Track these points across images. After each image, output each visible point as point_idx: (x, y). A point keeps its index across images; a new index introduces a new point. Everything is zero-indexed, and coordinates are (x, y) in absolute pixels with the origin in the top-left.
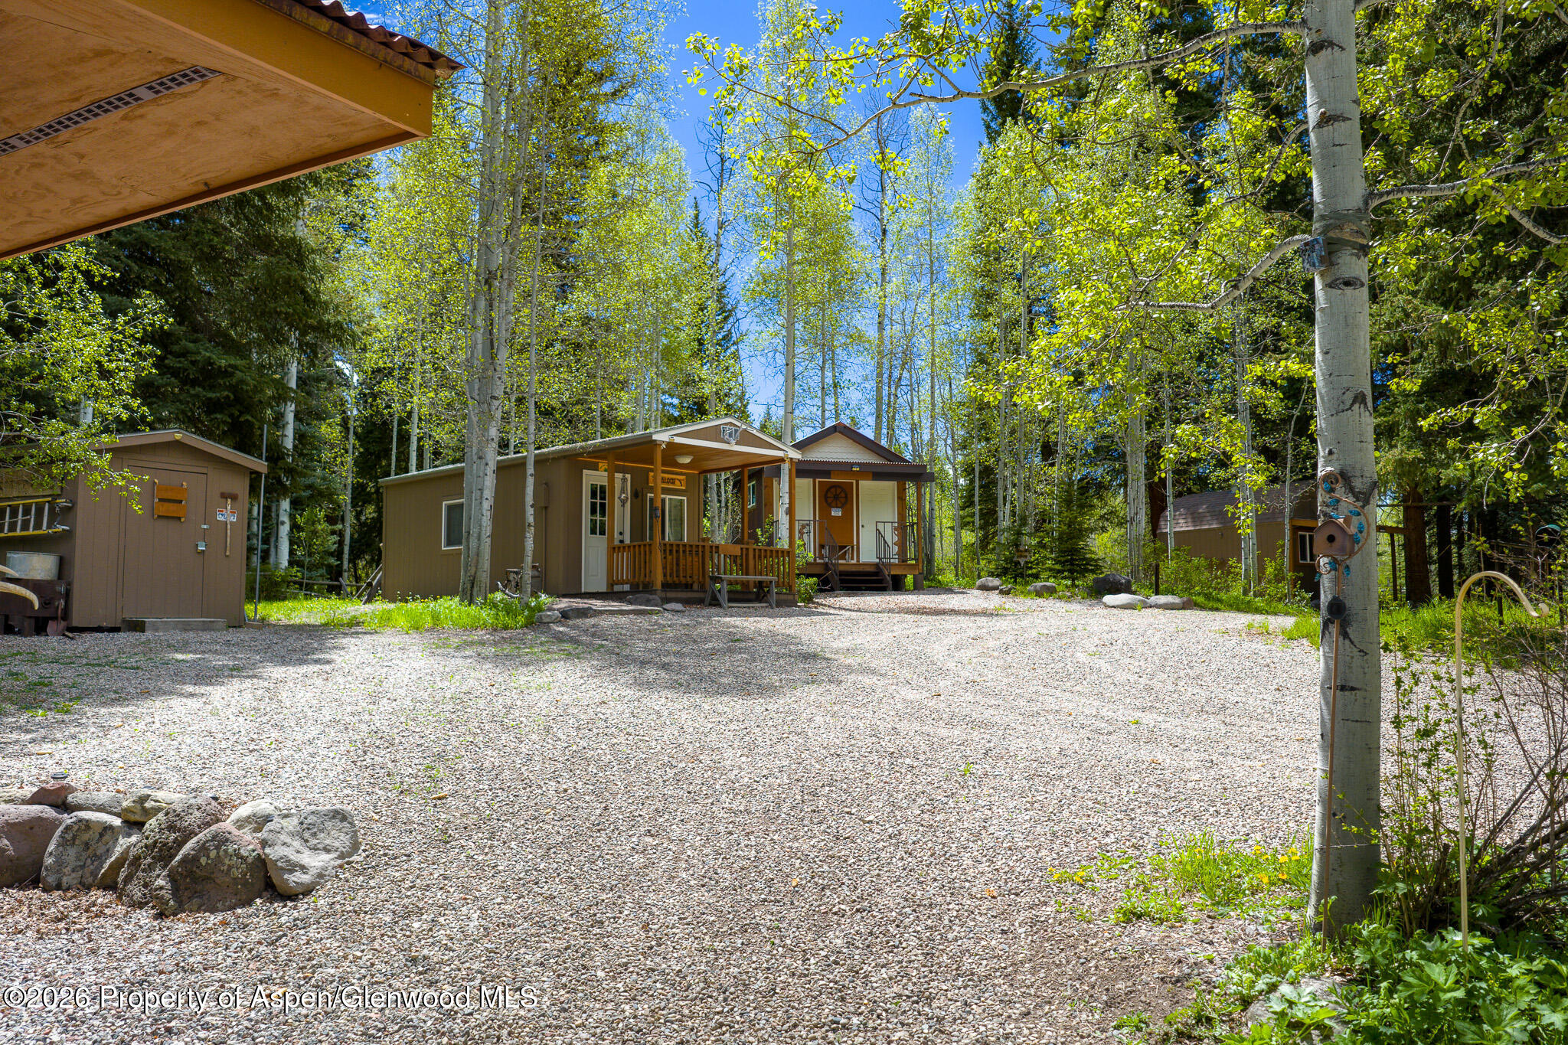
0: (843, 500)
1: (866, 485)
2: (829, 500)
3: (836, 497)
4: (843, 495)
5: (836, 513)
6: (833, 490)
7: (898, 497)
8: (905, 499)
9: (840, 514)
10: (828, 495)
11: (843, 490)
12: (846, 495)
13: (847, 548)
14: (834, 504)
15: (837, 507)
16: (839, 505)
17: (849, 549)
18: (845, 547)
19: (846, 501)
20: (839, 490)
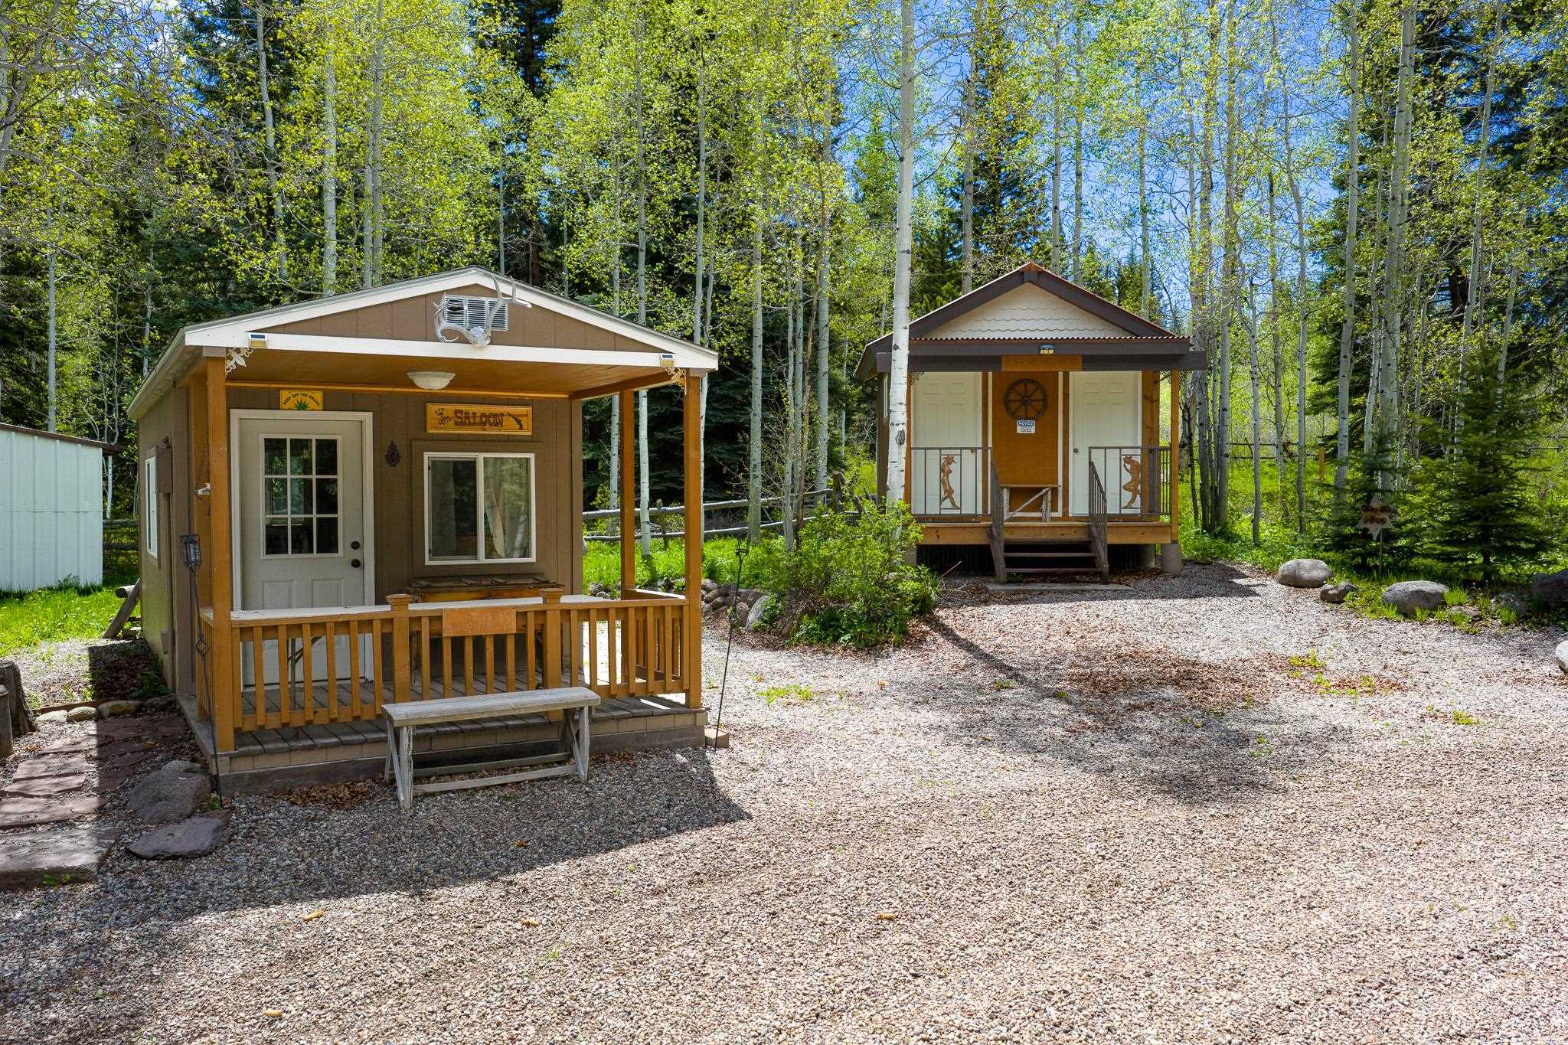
0: (1039, 405)
1: (1079, 378)
2: (1013, 406)
3: (1026, 401)
4: (1039, 395)
5: (1026, 428)
6: (1020, 388)
7: (1144, 397)
8: (1158, 400)
9: (1033, 430)
10: (1012, 397)
11: (1039, 387)
12: (1045, 396)
13: (1044, 491)
14: (1021, 413)
15: (1026, 418)
16: (1032, 414)
17: (1047, 493)
18: (1041, 489)
19: (1045, 407)
20: (1031, 387)
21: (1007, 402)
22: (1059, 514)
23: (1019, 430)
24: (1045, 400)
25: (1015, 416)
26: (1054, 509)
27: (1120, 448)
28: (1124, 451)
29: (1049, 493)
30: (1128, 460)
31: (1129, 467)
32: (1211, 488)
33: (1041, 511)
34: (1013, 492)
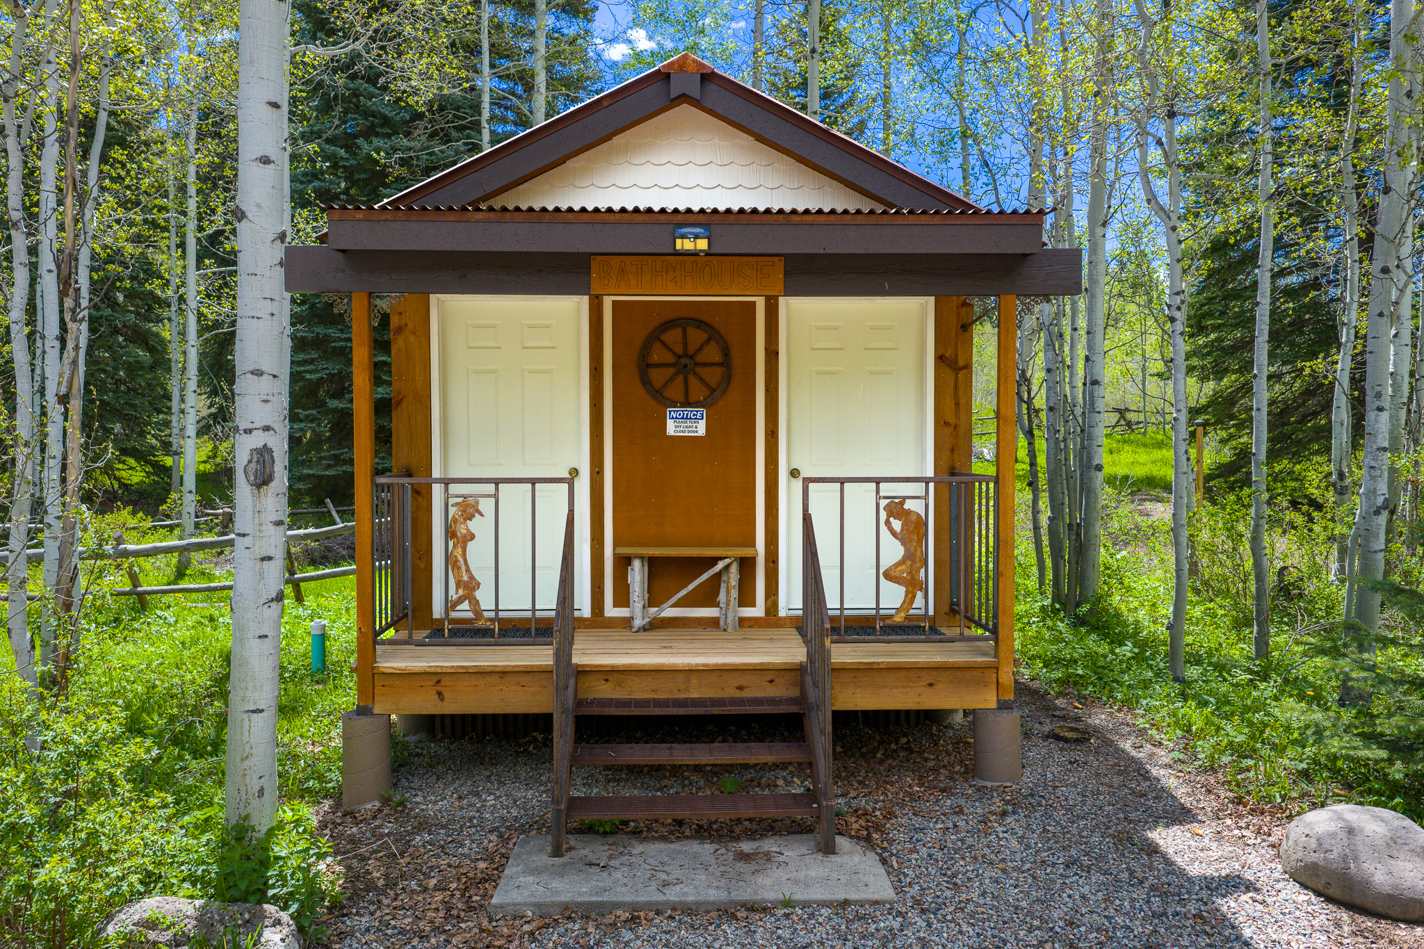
2: (659, 377)
3: (685, 364)
5: (686, 424)
6: (673, 337)
7: (940, 359)
8: (968, 367)
9: (701, 429)
10: (655, 357)
11: (714, 334)
12: (726, 352)
13: (721, 565)
14: (676, 391)
15: (687, 403)
16: (698, 392)
17: (727, 567)
18: (713, 561)
19: (728, 379)
20: (696, 336)
21: (644, 367)
22: (758, 611)
23: (671, 428)
24: (726, 362)
25: (663, 400)
26: (746, 598)
27: (878, 481)
28: (886, 489)
29: (734, 569)
30: (896, 508)
31: (897, 525)
32: (1070, 525)
33: (717, 605)
34: (655, 566)
